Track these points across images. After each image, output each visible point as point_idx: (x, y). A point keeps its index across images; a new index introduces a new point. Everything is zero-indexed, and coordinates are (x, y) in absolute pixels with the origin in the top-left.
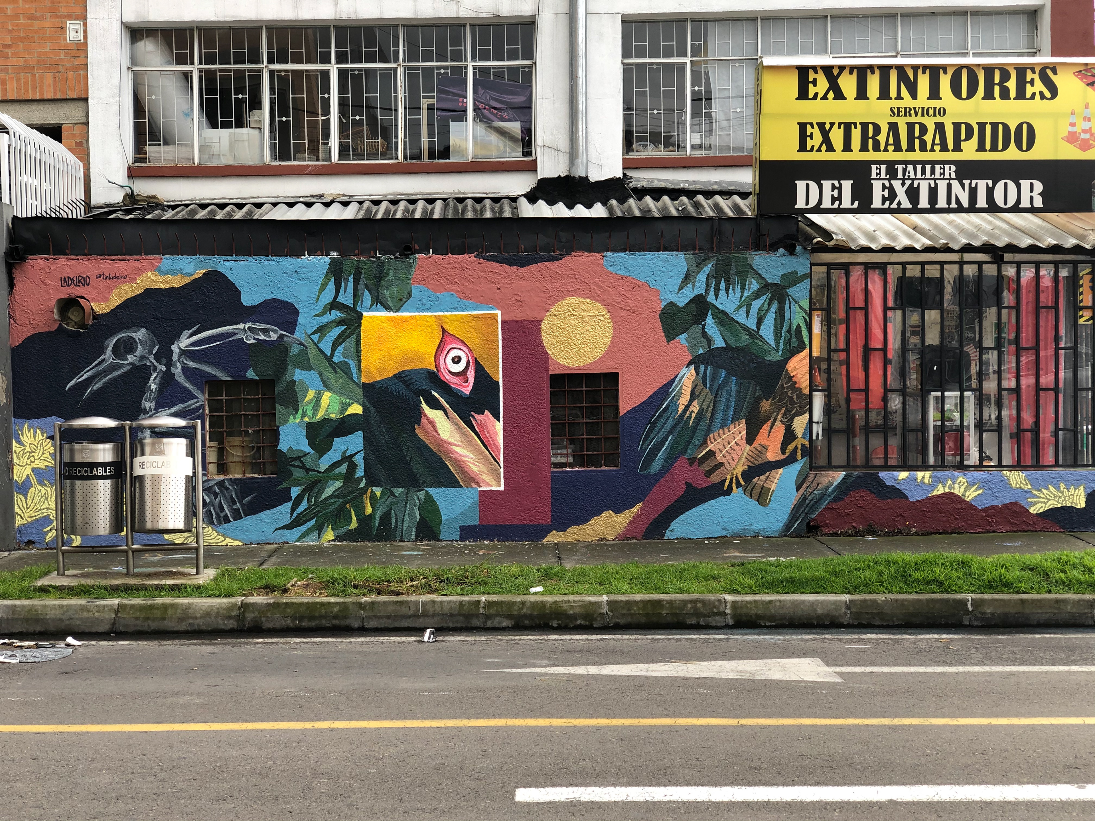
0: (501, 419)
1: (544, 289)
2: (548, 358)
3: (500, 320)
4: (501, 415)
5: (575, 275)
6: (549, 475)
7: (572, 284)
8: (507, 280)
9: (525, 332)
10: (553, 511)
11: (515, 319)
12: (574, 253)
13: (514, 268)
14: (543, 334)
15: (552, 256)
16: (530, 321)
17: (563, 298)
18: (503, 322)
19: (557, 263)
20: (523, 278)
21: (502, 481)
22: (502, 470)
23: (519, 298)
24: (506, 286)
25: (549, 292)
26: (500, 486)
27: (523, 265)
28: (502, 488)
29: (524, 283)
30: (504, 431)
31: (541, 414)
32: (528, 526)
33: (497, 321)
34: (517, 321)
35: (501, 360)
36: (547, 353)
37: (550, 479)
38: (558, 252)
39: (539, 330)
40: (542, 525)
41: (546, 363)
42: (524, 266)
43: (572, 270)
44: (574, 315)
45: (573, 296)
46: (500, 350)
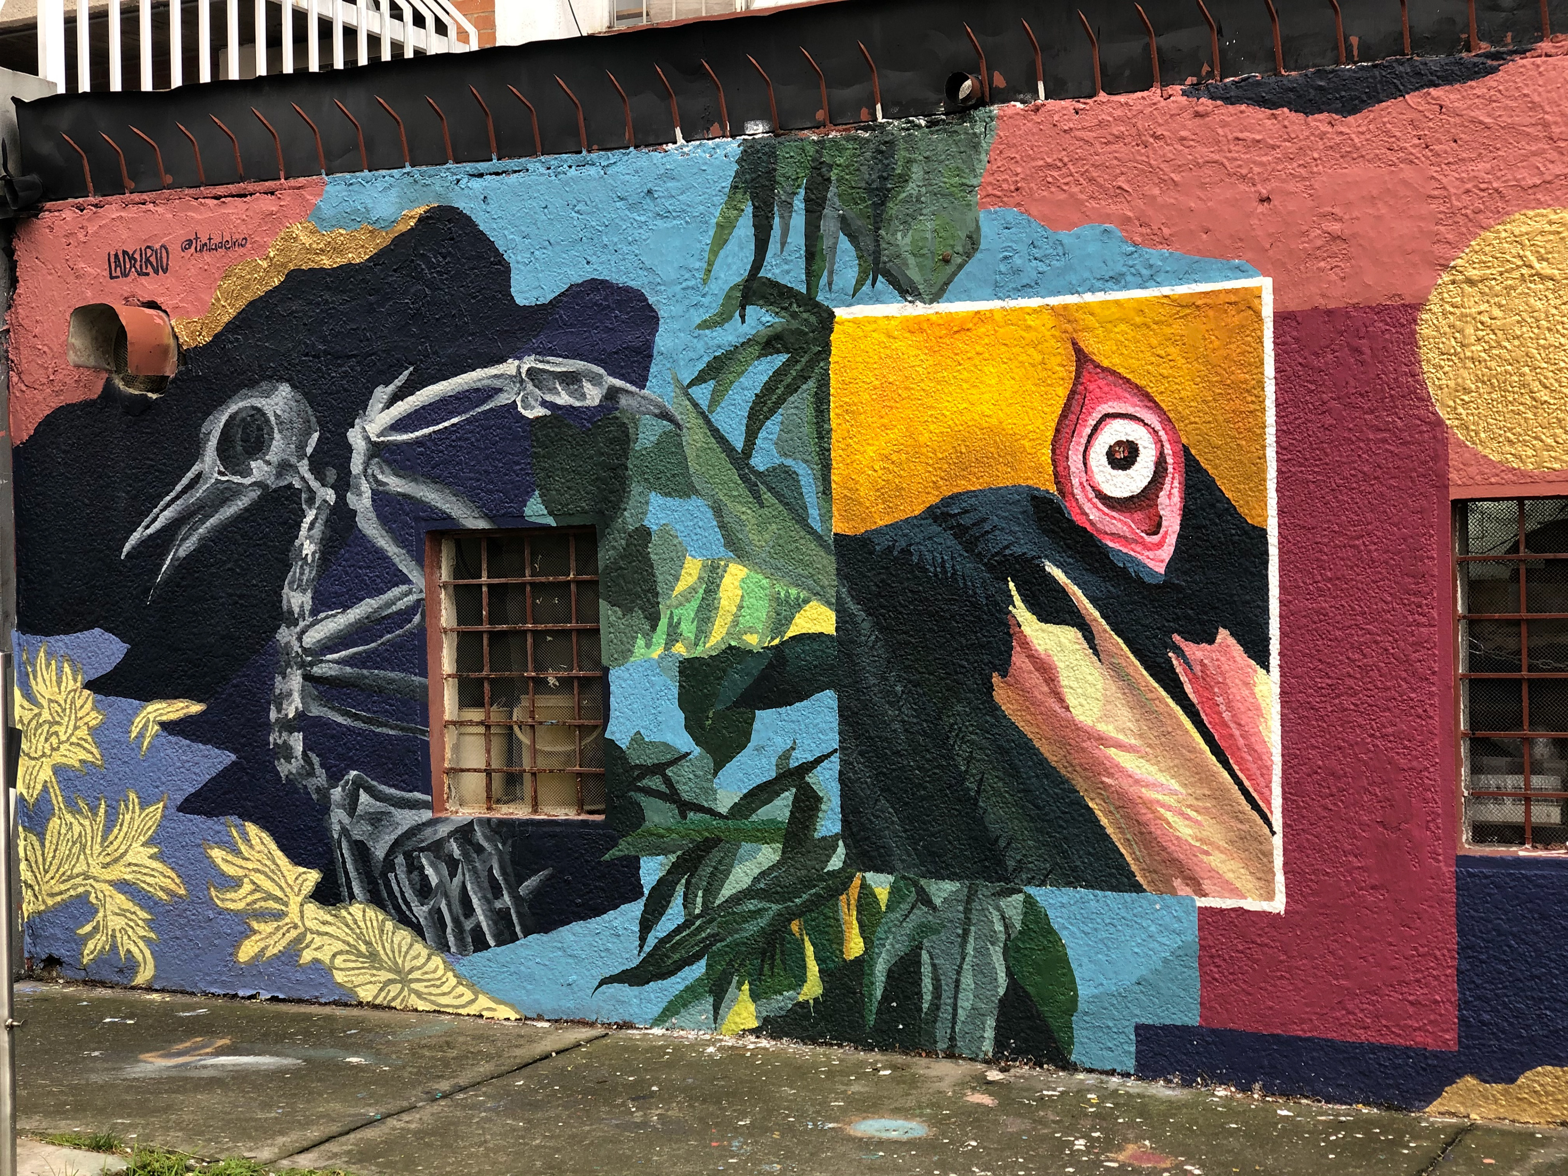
0: (1275, 660)
1: (1431, 188)
2: (1444, 442)
3: (1267, 311)
4: (1275, 647)
5: (1546, 125)
6: (1448, 870)
7: (1538, 161)
8: (1291, 167)
9: (1358, 351)
10: (1463, 1004)
11: (1321, 302)
12: (1545, 46)
13: (1320, 121)
14: (1428, 354)
15: (1460, 63)
16: (1380, 310)
17: (1501, 215)
18: (1281, 318)
19: (1479, 87)
20: (1353, 154)
21: (1280, 879)
22: (1278, 841)
23: (1335, 227)
24: (1291, 187)
25: (1446, 199)
26: (1270, 896)
27: (1350, 107)
28: (1278, 905)
29: (1355, 171)
30: (1284, 703)
31: (1418, 645)
32: (1374, 1048)
33: (1258, 314)
34: (1329, 312)
35: (1271, 453)
36: (1440, 422)
37: (1452, 883)
38: (1485, 47)
39: (1411, 340)
40: (1422, 1053)
41: (1435, 458)
42: (1354, 111)
43: (1534, 106)
44: (1543, 278)
45: (1540, 204)
46: (1270, 417)
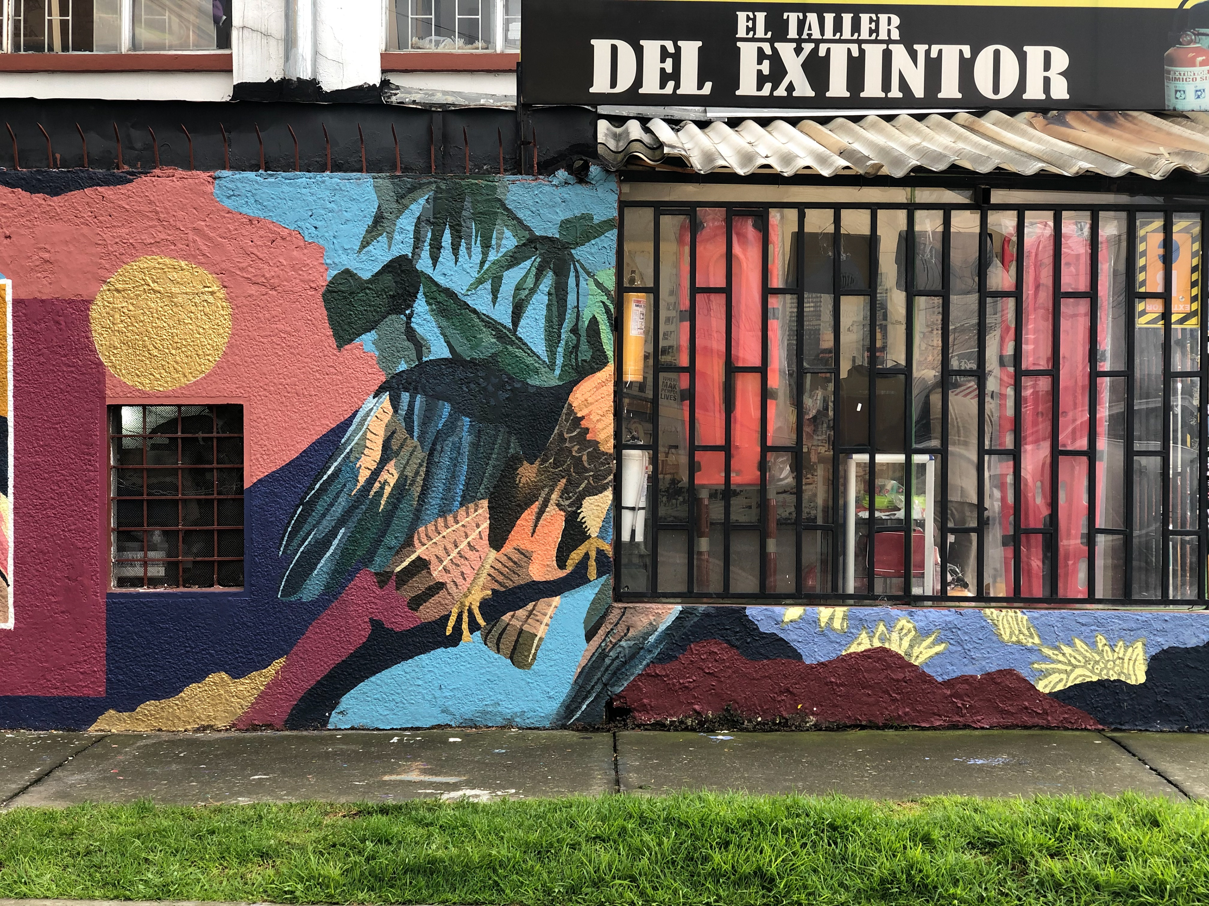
0: (11, 490)
1: (97, 239)
2: (104, 374)
3: (9, 298)
4: (11, 483)
5: (157, 213)
6: (102, 601)
7: (152, 231)
8: (23, 221)
9: (58, 323)
10: (109, 671)
11: (38, 295)
12: (157, 171)
13: (38, 198)
14: (96, 327)
15: (113, 175)
16: (70, 302)
17: (134, 257)
18: (17, 302)
19: (123, 189)
20: (56, 217)
21: (11, 610)
22: (11, 590)
23: (46, 256)
24: (22, 231)
25: (105, 246)
26: (6, 620)
27: (55, 192)
28: (10, 625)
29: (57, 226)
30: (16, 514)
31: (88, 482)
32: (61, 699)
33: (4, 300)
34: (43, 301)
35: (10, 376)
36: (101, 364)
37: (104, 608)
38: (126, 168)
39: (86, 320)
40: (86, 699)
41: (99, 382)
42: (57, 194)
43: (151, 202)
44: (155, 292)
45: (153, 253)
46: (10, 356)
